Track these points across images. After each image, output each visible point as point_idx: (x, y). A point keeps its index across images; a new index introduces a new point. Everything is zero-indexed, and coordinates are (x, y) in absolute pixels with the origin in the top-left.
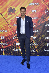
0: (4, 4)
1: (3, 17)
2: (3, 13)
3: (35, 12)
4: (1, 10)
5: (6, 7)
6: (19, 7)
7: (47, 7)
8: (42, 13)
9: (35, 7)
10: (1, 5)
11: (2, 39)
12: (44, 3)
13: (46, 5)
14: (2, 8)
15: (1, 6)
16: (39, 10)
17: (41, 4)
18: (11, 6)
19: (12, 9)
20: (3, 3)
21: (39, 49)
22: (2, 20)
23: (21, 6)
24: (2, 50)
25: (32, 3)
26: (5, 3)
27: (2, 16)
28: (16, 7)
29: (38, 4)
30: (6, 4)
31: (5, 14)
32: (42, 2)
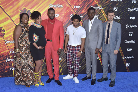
0: (15, 4)
1: (12, 23)
2: (13, 16)
3: (57, 16)
4: (11, 13)
5: (18, 8)
6: (36, 8)
7: (72, 10)
8: (66, 18)
9: (57, 10)
10: (10, 5)
11: (12, 54)
12: (69, 5)
13: (71, 7)
14: (12, 10)
15: (11, 7)
16: (62, 14)
17: (65, 6)
18: (24, 8)
19: (26, 11)
20: (13, 3)
21: (64, 65)
22: (11, 26)
23: (39, 7)
24: (11, 69)
25: (54, 4)
26: (17, 2)
27: (11, 21)
28: (31, 8)
29: (61, 6)
30: (17, 4)
31: (16, 18)
32: (66, 3)
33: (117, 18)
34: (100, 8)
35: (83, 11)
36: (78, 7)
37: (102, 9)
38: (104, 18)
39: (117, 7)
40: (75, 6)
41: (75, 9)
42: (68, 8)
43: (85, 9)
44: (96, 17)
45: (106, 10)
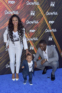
33: (55, 14)
34: (36, 4)
35: (18, 7)
36: (13, 3)
37: (39, 4)
38: (40, 14)
39: (54, 3)
40: (9, 1)
41: (9, 4)
42: (2, 3)
43: (20, 5)
44: (33, 13)
45: (43, 6)
